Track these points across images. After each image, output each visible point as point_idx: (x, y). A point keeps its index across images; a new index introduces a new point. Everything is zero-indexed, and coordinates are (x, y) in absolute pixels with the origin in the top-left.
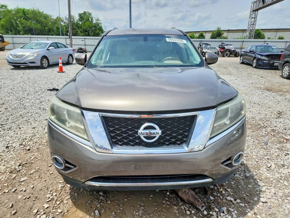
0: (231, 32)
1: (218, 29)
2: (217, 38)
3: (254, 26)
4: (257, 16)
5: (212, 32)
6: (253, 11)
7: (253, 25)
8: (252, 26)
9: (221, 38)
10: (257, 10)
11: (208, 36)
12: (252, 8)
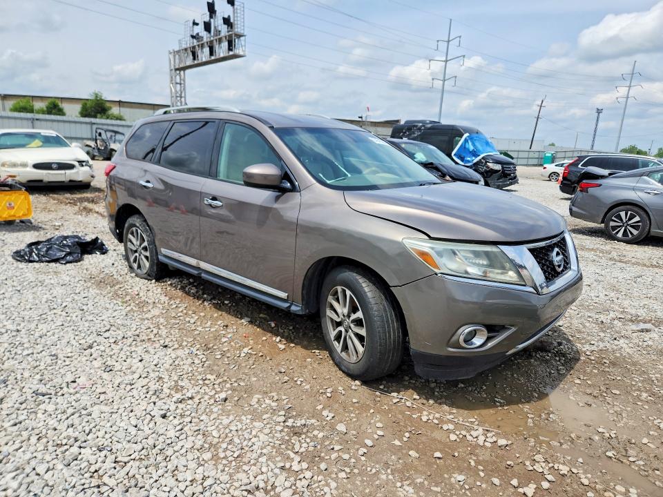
0: (127, 107)
1: (97, 97)
2: (99, 115)
3: (183, 99)
4: (184, 81)
5: (83, 101)
6: (176, 70)
7: (181, 97)
8: (179, 98)
9: (108, 118)
10: (184, 69)
11: (72, 111)
12: (172, 62)
